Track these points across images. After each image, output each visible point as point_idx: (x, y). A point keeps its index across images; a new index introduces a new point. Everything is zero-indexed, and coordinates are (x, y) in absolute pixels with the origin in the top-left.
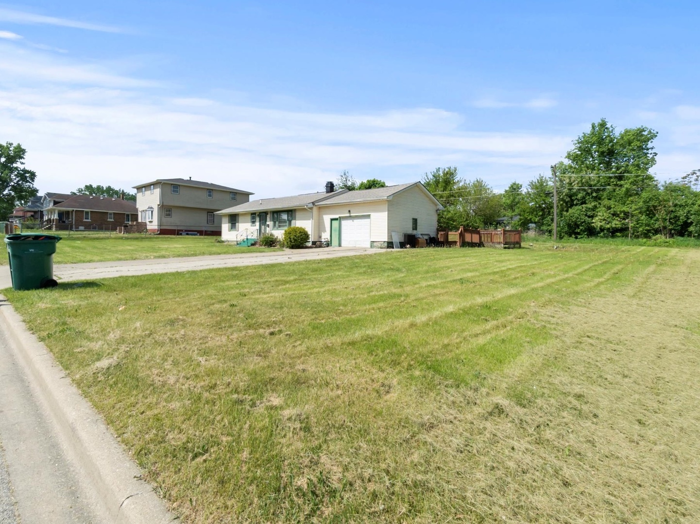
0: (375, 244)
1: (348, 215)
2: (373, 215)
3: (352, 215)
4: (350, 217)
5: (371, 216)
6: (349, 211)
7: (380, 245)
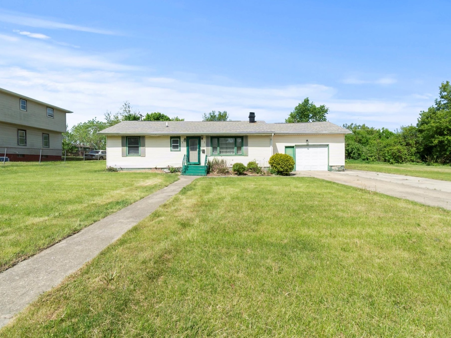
0: (333, 168)
1: (306, 144)
2: (331, 145)
3: (309, 144)
4: (308, 146)
5: (330, 146)
6: (307, 141)
7: (337, 169)
